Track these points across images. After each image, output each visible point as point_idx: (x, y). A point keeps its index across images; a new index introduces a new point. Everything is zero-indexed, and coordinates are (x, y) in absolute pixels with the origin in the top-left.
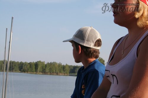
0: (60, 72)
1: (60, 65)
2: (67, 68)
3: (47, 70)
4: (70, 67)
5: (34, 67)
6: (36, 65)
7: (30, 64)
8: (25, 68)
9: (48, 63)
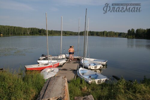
0: (114, 36)
1: (114, 32)
2: (117, 34)
3: (108, 35)
4: (118, 33)
5: (102, 34)
6: (104, 32)
7: (101, 32)
8: (99, 34)
9: (109, 32)
